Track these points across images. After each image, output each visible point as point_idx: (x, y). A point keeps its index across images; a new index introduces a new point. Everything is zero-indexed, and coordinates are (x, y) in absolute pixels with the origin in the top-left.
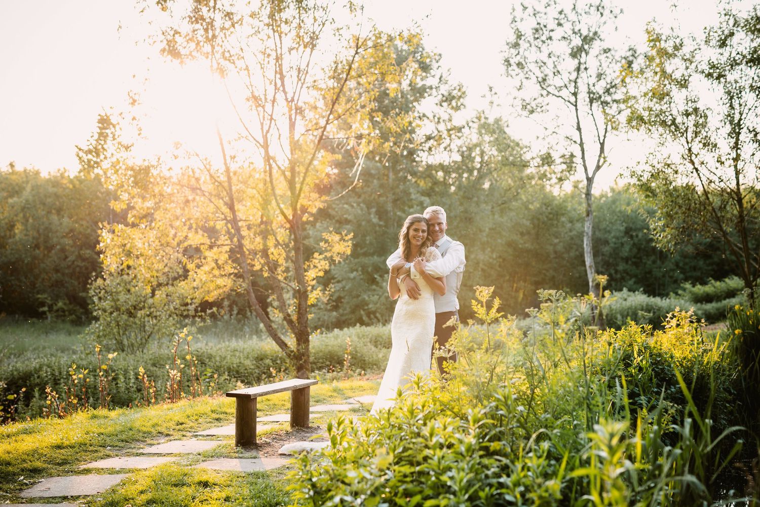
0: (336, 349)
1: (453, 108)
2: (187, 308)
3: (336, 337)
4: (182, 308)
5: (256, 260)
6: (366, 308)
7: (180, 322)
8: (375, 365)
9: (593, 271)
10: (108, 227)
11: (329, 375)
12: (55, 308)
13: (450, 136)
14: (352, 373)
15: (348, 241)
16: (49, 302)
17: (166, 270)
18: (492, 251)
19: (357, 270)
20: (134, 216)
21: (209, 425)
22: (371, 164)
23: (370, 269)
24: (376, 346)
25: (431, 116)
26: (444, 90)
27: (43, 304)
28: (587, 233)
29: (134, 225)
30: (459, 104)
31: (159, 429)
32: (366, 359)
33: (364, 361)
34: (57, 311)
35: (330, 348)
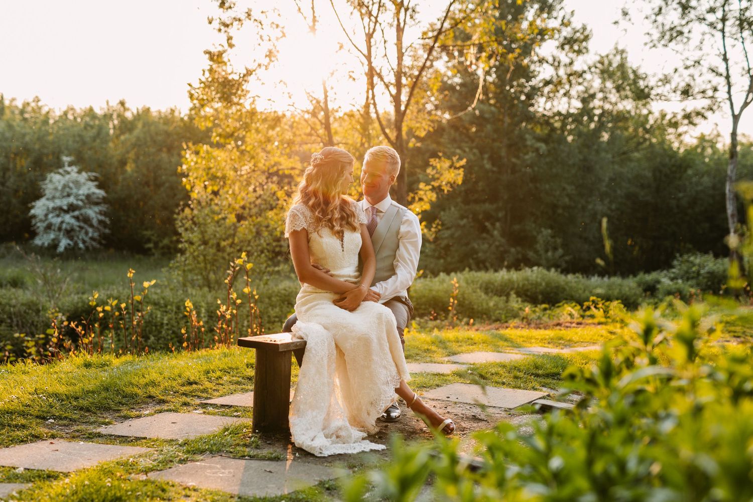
0: (441, 294)
1: (575, 51)
2: (279, 244)
3: (443, 281)
4: (274, 244)
5: (353, 188)
6: (475, 256)
7: (271, 259)
8: (485, 314)
9: (736, 220)
10: (193, 148)
11: (431, 324)
12: (161, 245)
13: (570, 82)
14: (458, 322)
15: (459, 168)
16: (154, 238)
17: (259, 201)
18: (611, 202)
19: (467, 217)
20: (220, 135)
21: (233, 387)
22: (485, 108)
23: (481, 217)
24: (486, 293)
25: (550, 60)
26: (566, 32)
27: (149, 240)
28: (731, 178)
29: (219, 146)
30: (582, 48)
31: (153, 391)
32: (475, 307)
33: (473, 309)
34: (163, 248)
35: (434, 293)
